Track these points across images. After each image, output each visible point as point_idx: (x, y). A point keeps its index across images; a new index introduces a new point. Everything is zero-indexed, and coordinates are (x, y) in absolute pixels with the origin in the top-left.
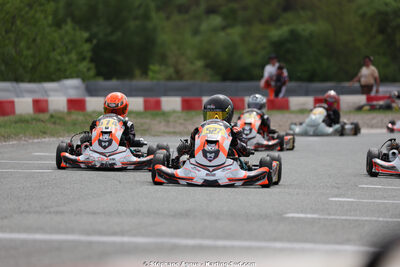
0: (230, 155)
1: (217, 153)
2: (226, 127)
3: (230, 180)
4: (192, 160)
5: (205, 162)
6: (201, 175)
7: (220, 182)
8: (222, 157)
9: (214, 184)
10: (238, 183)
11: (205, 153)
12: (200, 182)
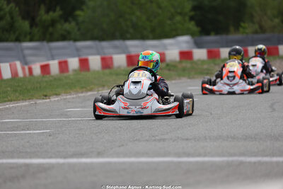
0: (241, 78)
1: (234, 77)
2: (239, 63)
3: (242, 91)
4: (222, 81)
5: (228, 82)
6: (226, 89)
7: (237, 92)
8: (237, 79)
9: (233, 93)
10: (245, 92)
11: (228, 77)
12: (226, 92)
